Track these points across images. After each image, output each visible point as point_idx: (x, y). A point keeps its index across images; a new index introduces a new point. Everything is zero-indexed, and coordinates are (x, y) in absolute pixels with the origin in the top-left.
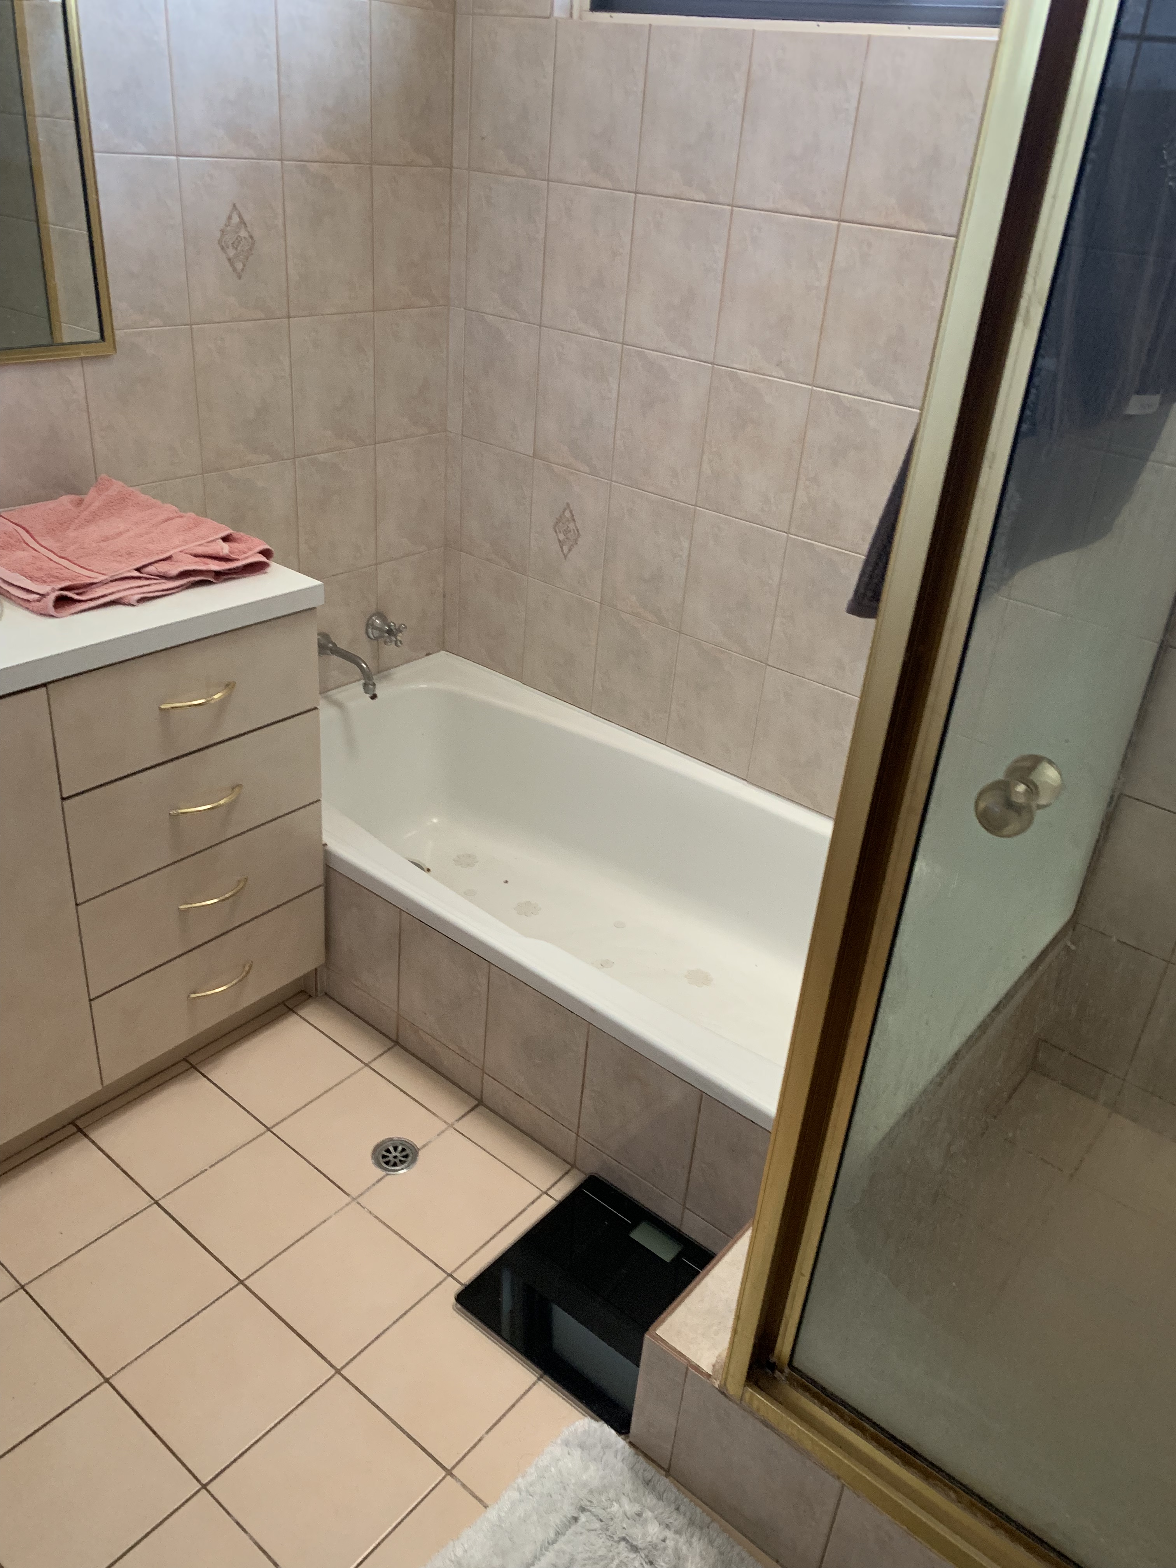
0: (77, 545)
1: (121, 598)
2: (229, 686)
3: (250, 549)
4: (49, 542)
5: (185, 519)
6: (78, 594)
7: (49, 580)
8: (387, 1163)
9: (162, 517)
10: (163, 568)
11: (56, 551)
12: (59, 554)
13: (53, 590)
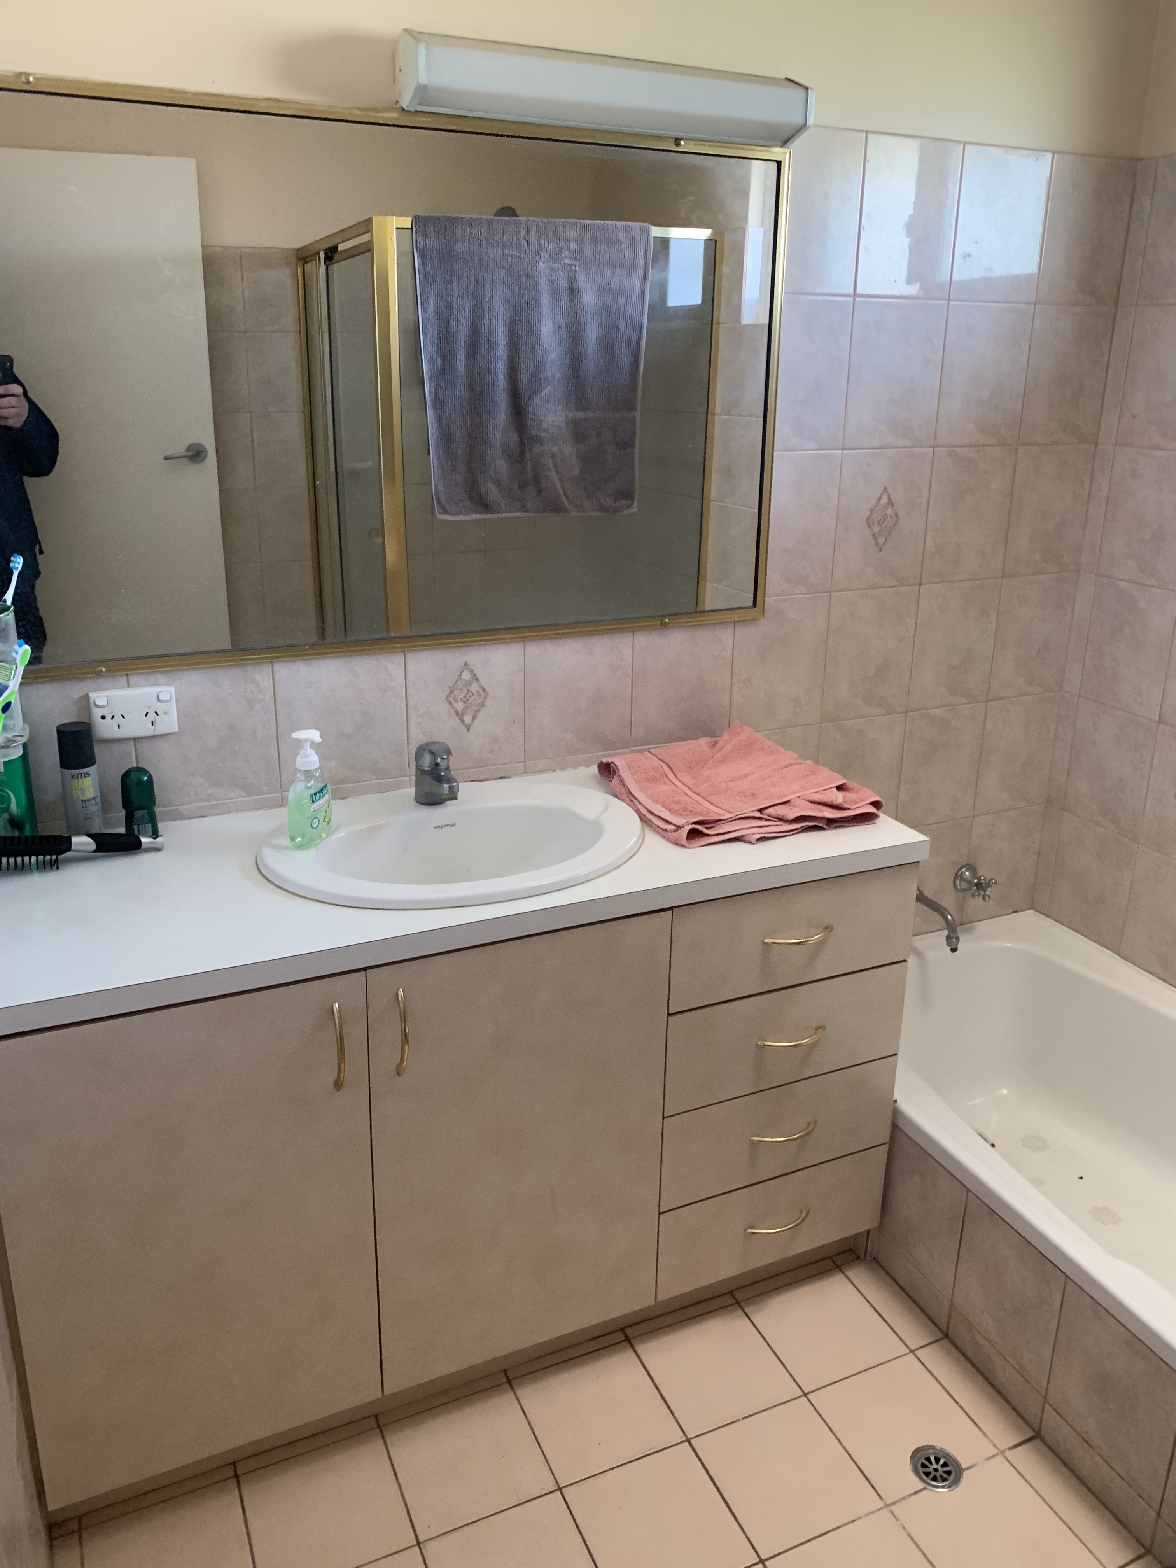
0: (710, 783)
1: (743, 836)
2: (828, 928)
3: (862, 800)
4: (686, 778)
5: (803, 766)
6: (706, 828)
7: (684, 813)
8: (927, 1474)
9: (783, 763)
10: (782, 811)
11: (692, 786)
12: (694, 790)
13: (688, 823)
